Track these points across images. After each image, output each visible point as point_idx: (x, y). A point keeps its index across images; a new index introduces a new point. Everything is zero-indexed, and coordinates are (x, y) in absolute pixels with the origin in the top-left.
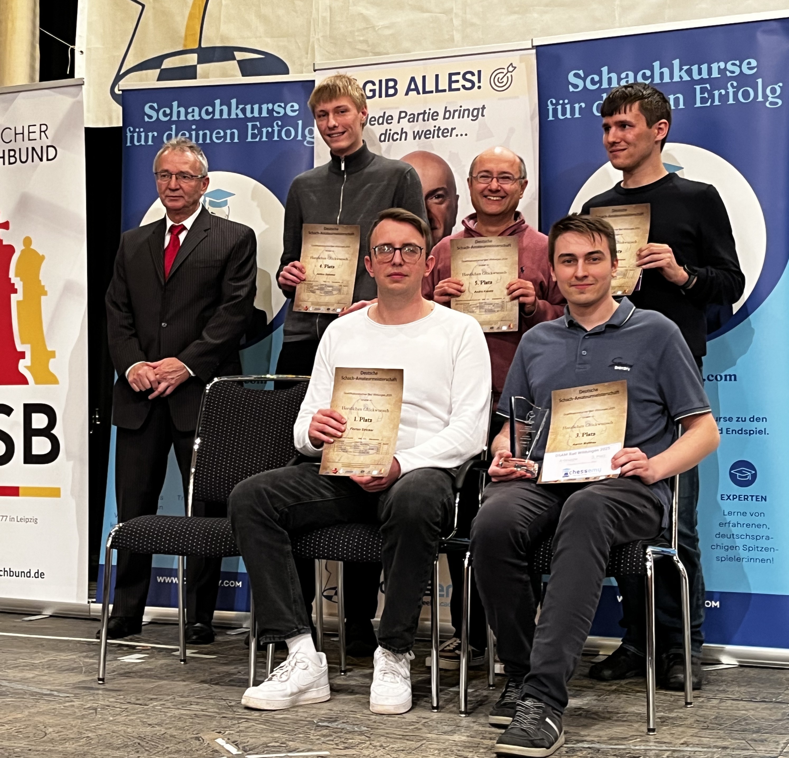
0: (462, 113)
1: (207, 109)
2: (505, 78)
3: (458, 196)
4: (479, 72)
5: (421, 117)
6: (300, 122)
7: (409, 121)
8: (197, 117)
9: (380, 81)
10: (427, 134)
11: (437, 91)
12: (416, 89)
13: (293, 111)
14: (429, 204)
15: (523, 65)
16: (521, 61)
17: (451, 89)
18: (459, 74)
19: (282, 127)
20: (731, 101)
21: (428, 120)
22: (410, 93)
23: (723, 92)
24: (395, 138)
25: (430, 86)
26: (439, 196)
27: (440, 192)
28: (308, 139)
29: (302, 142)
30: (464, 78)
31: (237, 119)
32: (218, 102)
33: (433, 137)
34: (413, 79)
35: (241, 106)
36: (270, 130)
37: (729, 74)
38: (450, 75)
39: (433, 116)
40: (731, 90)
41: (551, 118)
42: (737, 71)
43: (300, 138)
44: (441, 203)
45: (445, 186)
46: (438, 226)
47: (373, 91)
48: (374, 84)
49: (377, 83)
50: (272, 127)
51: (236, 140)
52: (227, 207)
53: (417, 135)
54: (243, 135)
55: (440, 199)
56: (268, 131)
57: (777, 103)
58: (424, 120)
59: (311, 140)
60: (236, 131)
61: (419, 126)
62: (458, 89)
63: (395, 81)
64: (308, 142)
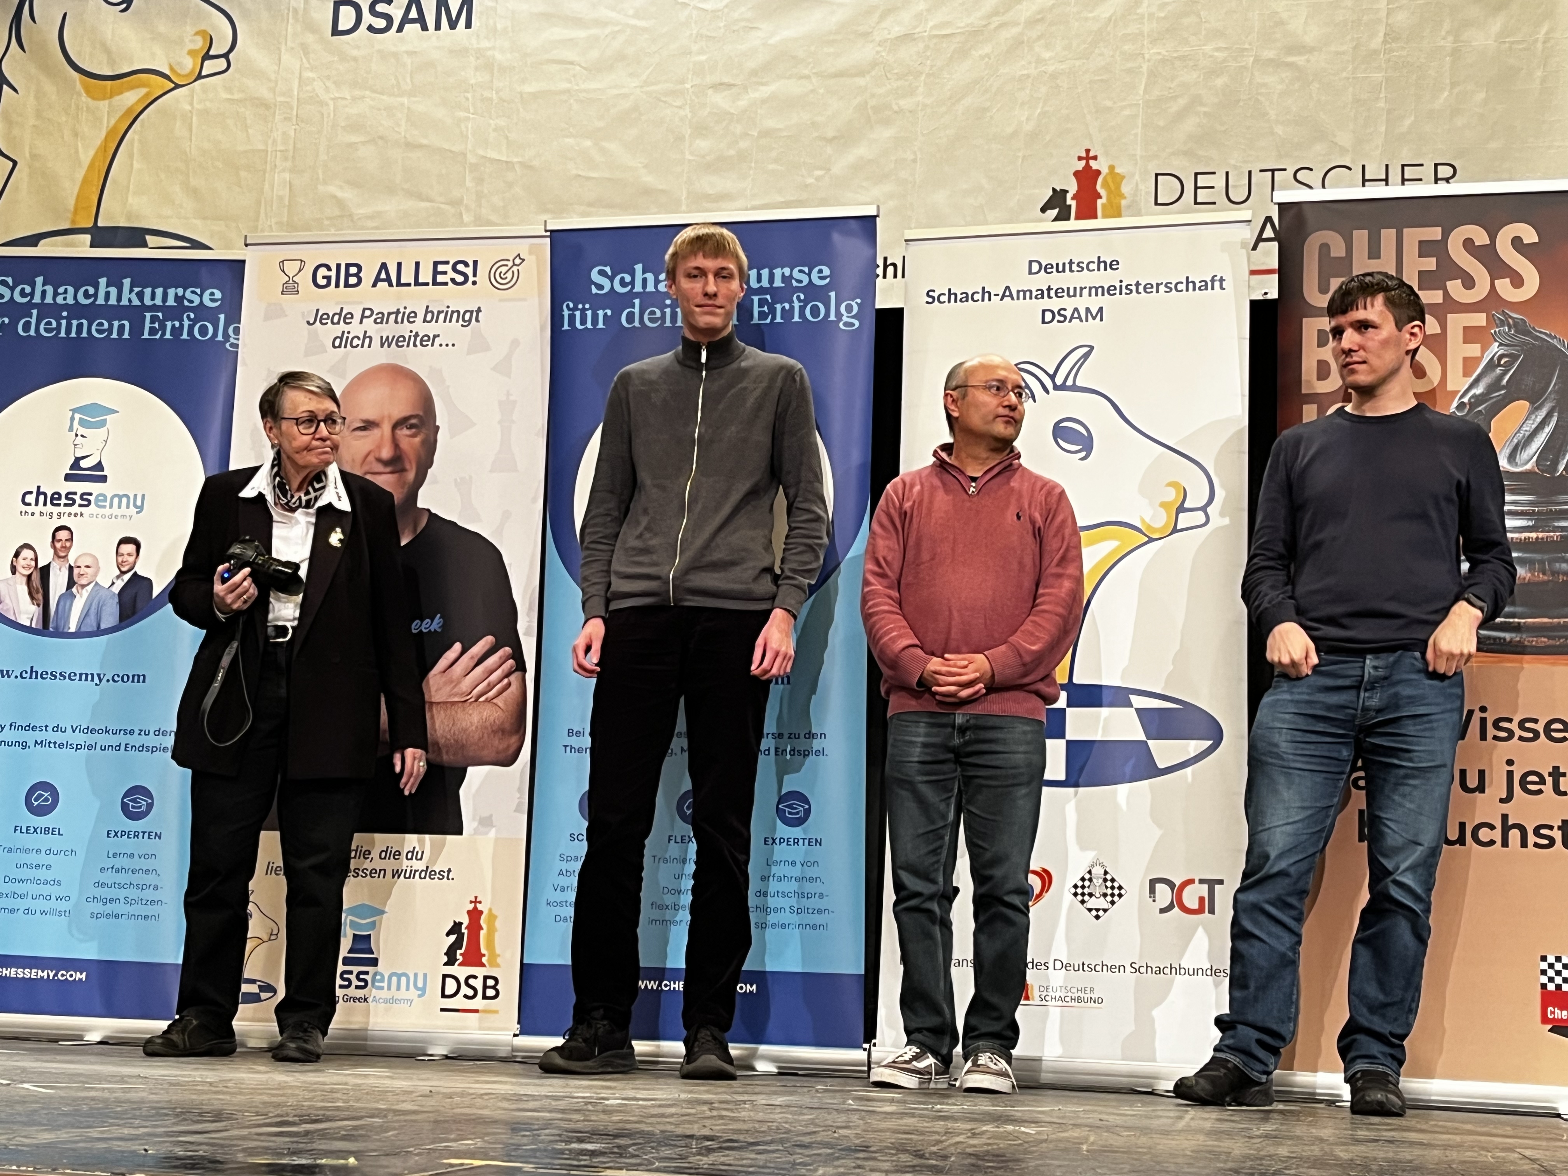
0: (449, 315)
1: (86, 291)
2: (510, 272)
3: (438, 428)
4: (475, 263)
5: (393, 317)
6: (222, 317)
7: (375, 322)
8: (70, 300)
9: (338, 266)
10: (400, 341)
11: (417, 283)
12: (388, 280)
13: (212, 300)
14: (397, 437)
15: (533, 258)
16: (530, 253)
17: (435, 283)
18: (447, 263)
19: (194, 322)
20: (796, 318)
21: (402, 322)
22: (380, 284)
23: (787, 306)
24: (354, 344)
25: (408, 276)
26: (412, 427)
27: (413, 421)
28: (232, 340)
29: (223, 343)
30: (454, 269)
31: (130, 307)
32: (103, 281)
33: (408, 346)
34: (384, 266)
35: (137, 290)
36: (177, 324)
37: (795, 283)
38: (436, 264)
39: (409, 317)
40: (797, 305)
41: (566, 327)
42: (806, 281)
43: (220, 338)
44: (413, 436)
45: (421, 413)
46: (408, 466)
47: (328, 278)
48: (329, 269)
49: (334, 268)
50: (181, 320)
51: (126, 336)
52: (105, 429)
53: (385, 342)
54: (136, 329)
55: (414, 430)
56: (173, 326)
57: (853, 325)
58: (396, 322)
59: (235, 342)
60: (127, 323)
61: (390, 329)
62: (446, 284)
63: (359, 268)
64: (232, 345)
